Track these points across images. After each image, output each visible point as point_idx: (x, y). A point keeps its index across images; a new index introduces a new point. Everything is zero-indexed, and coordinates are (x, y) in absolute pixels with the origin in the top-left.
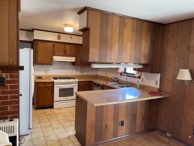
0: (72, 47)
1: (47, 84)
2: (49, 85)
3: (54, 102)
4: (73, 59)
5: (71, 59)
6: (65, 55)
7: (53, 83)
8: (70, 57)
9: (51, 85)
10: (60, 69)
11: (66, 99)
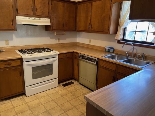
0: (45, 3)
1: (11, 62)
2: (14, 64)
3: (26, 88)
4: (47, 22)
5: (45, 21)
6: (34, 15)
7: (21, 59)
8: (42, 19)
9: (19, 63)
10: (28, 36)
11: (43, 79)
